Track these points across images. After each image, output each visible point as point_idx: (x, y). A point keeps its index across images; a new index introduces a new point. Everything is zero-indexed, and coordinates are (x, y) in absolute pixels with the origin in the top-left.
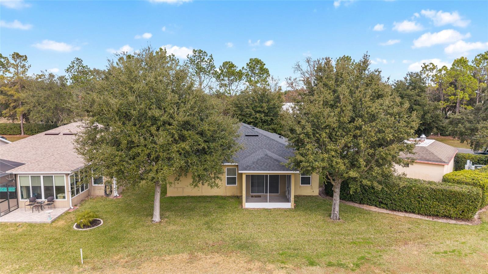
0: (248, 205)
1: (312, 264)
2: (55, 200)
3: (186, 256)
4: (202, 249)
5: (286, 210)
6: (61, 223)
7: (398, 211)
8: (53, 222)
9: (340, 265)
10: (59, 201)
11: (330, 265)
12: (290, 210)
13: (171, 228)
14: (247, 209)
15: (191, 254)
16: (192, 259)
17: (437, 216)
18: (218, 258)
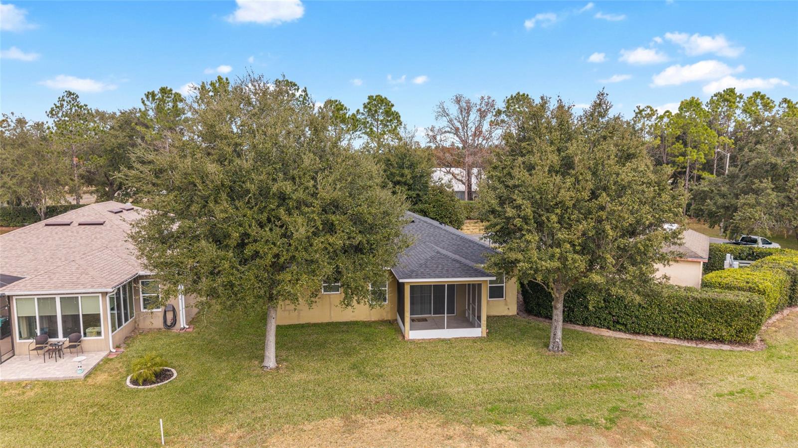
0: (413, 335)
1: (543, 422)
2: (83, 338)
3: (337, 421)
4: (362, 409)
5: (475, 340)
6: (101, 378)
7: (643, 334)
8: (87, 376)
9: (586, 422)
10: (89, 341)
11: (570, 422)
12: (480, 339)
13: (297, 377)
14: (413, 342)
15: (346, 418)
16: (350, 426)
17: (703, 339)
18: (391, 422)
